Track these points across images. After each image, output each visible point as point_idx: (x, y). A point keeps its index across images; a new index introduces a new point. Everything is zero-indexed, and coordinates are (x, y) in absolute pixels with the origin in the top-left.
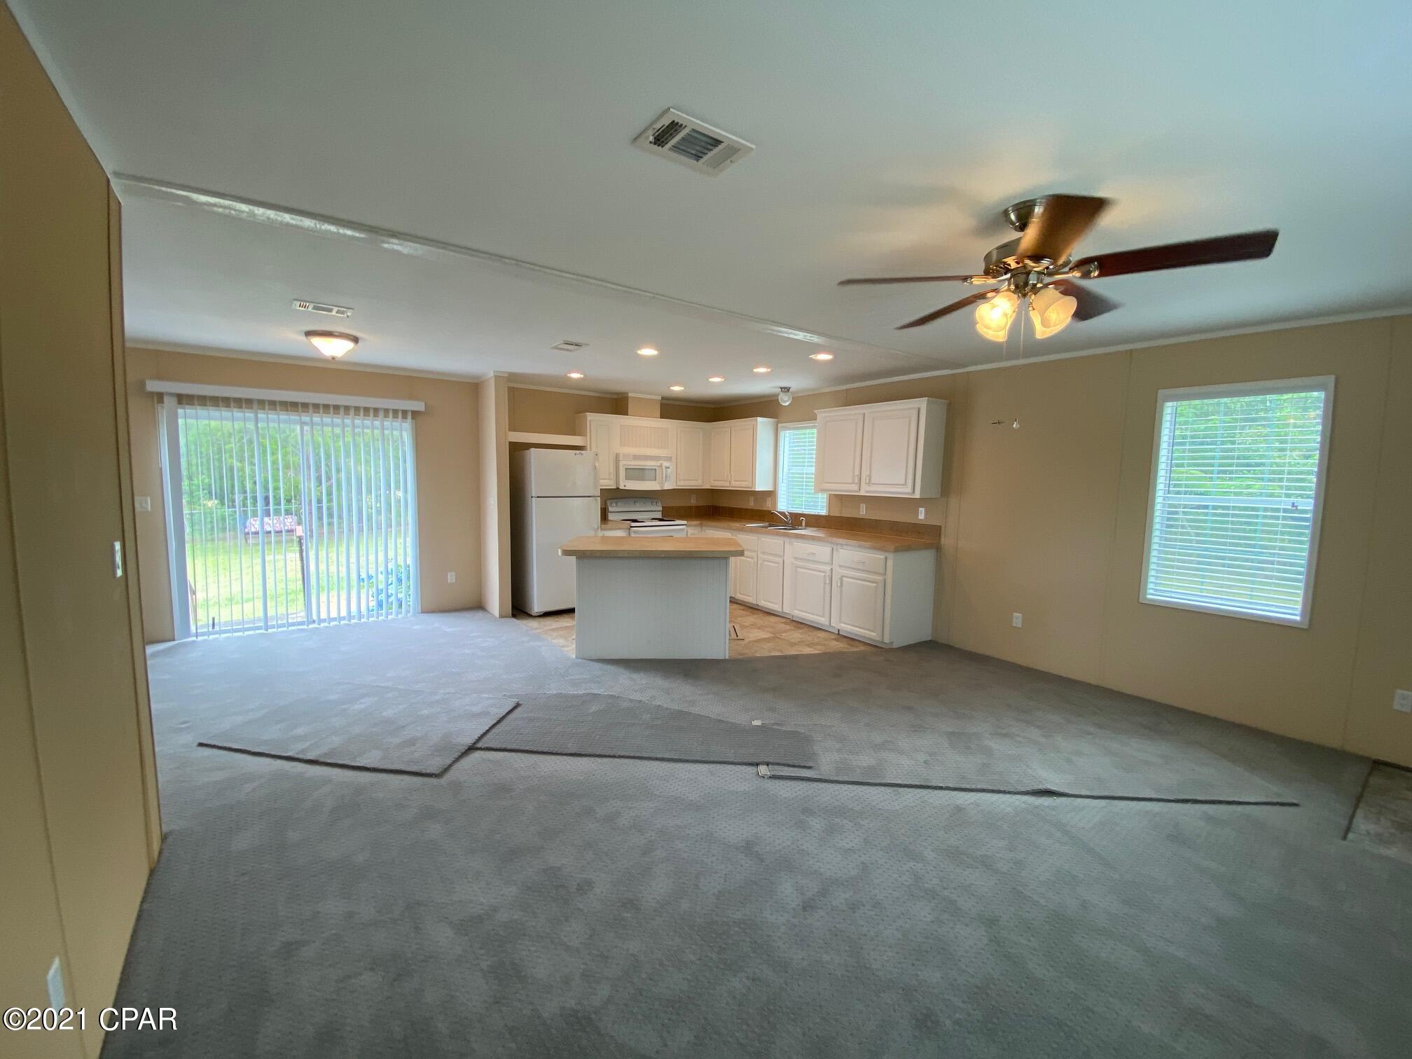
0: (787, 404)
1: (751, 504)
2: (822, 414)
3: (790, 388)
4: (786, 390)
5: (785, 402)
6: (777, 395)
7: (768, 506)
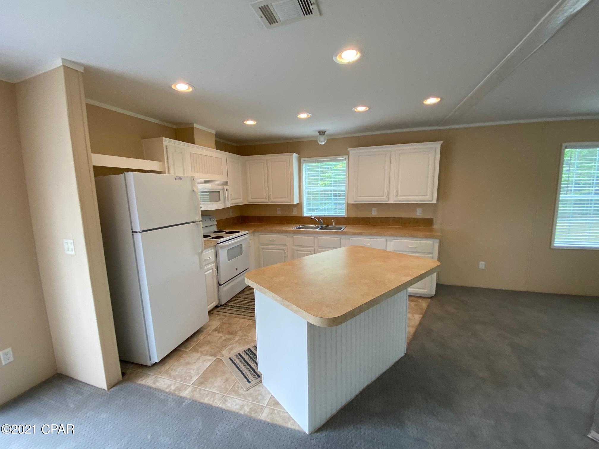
0: (323, 143)
1: (279, 213)
2: (353, 152)
3: (325, 132)
4: (322, 133)
5: (322, 142)
6: (317, 137)
7: (295, 213)
